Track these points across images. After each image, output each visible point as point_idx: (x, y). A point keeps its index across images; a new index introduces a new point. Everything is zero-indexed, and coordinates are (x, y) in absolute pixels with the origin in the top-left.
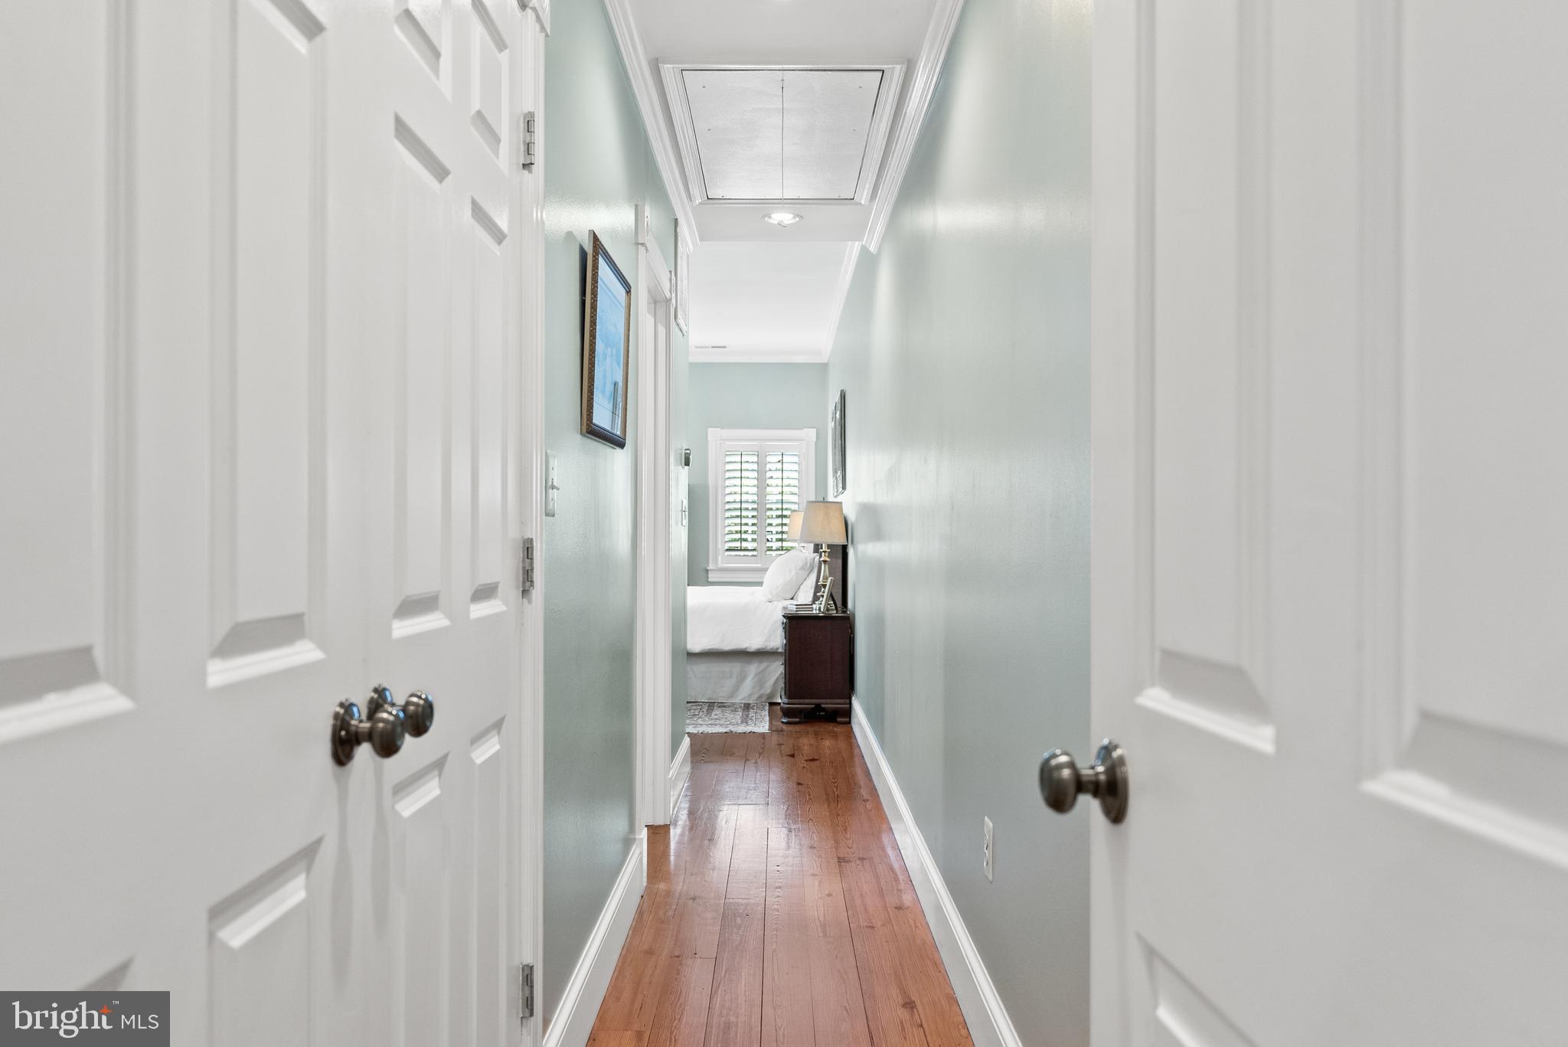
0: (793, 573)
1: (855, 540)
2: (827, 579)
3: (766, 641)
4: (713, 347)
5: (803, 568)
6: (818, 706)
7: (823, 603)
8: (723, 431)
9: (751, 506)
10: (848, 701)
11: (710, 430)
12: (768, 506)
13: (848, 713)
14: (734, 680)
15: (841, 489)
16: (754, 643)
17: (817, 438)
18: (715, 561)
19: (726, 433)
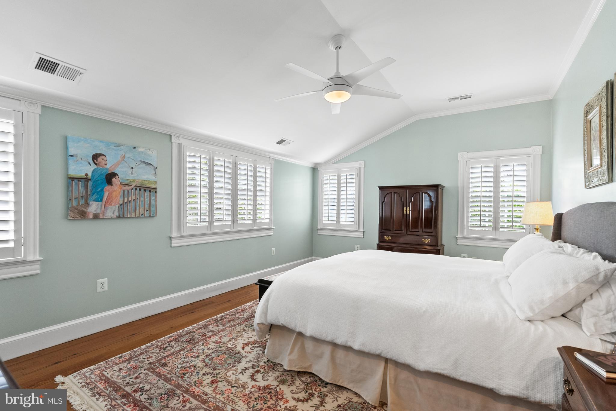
9: (488, 200)
11: (460, 154)
12: (501, 200)
17: (542, 152)
18: (463, 233)
19: (471, 155)
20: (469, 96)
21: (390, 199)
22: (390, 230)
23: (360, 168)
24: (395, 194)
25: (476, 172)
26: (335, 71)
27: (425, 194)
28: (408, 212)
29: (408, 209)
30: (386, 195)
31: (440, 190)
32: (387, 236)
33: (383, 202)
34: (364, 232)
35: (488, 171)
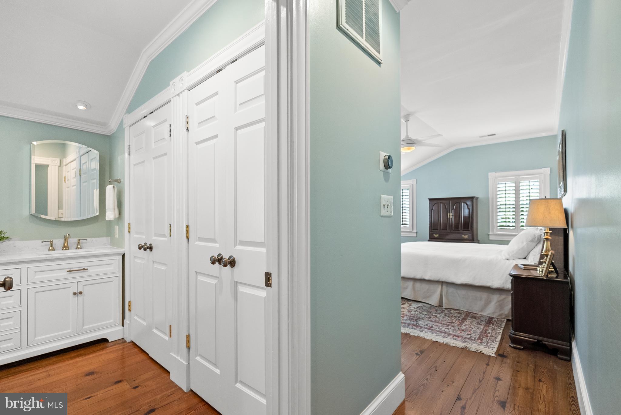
0: (525, 243)
1: (574, 225)
2: (549, 251)
3: (503, 283)
4: (489, 136)
5: (532, 241)
6: (539, 341)
7: (545, 267)
8: (496, 173)
9: (511, 206)
10: (568, 344)
11: (489, 174)
12: (521, 206)
13: (569, 353)
14: (483, 302)
15: (563, 193)
16: (496, 284)
17: (551, 172)
18: (493, 231)
19: (498, 174)
20: (495, 135)
21: (437, 207)
22: (438, 230)
23: (413, 185)
24: (441, 204)
25: (501, 186)
26: (406, 135)
27: (464, 204)
28: (451, 217)
29: (451, 214)
30: (434, 205)
31: (474, 201)
32: (435, 234)
33: (432, 210)
34: (417, 232)
35: (511, 186)
